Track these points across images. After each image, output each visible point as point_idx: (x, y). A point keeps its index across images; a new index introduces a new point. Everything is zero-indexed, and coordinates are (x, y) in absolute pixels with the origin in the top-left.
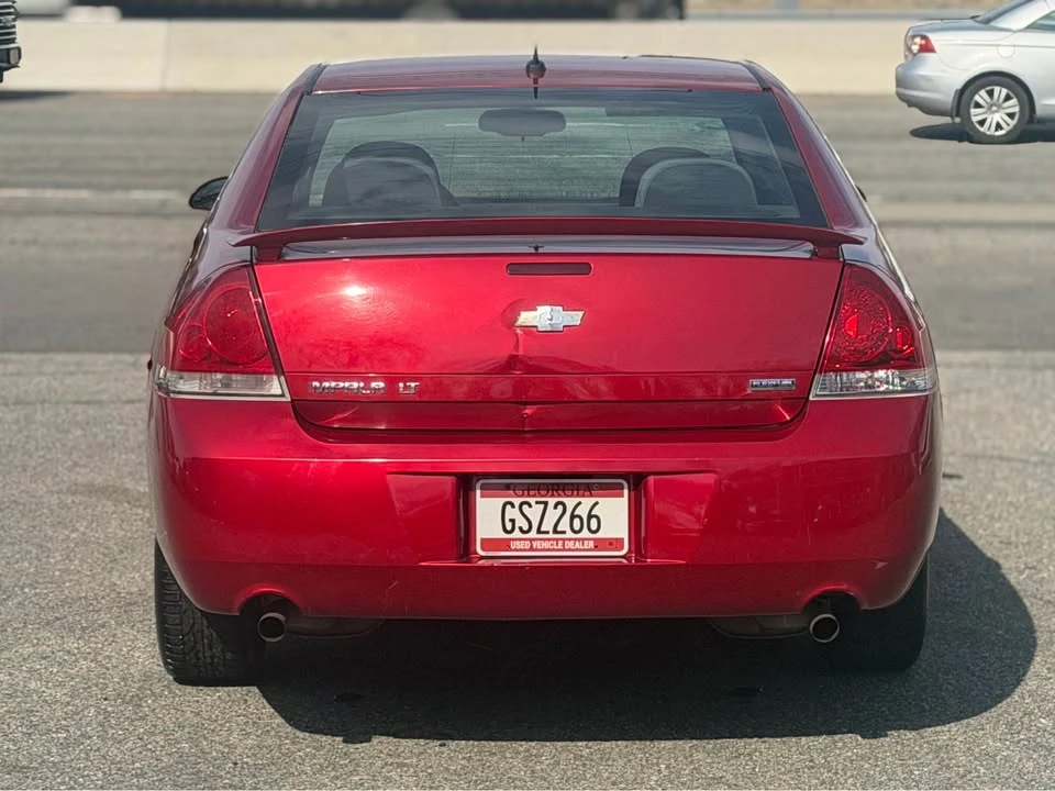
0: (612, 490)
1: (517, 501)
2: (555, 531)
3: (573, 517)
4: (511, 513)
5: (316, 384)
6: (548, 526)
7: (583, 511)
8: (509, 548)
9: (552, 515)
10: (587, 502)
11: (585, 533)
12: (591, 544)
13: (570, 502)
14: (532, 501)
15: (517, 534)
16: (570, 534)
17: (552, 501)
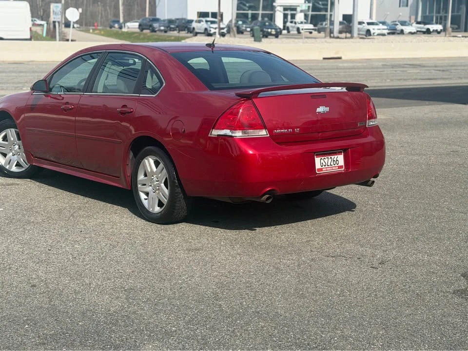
0: (340, 153)
1: (323, 158)
2: (331, 165)
3: (334, 161)
4: (322, 161)
5: (275, 131)
6: (329, 164)
7: (335, 159)
8: (322, 171)
9: (330, 160)
10: (336, 156)
11: (336, 165)
12: (337, 168)
13: (333, 157)
14: (326, 157)
15: (324, 167)
16: (333, 166)
17: (329, 157)
